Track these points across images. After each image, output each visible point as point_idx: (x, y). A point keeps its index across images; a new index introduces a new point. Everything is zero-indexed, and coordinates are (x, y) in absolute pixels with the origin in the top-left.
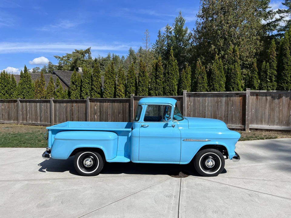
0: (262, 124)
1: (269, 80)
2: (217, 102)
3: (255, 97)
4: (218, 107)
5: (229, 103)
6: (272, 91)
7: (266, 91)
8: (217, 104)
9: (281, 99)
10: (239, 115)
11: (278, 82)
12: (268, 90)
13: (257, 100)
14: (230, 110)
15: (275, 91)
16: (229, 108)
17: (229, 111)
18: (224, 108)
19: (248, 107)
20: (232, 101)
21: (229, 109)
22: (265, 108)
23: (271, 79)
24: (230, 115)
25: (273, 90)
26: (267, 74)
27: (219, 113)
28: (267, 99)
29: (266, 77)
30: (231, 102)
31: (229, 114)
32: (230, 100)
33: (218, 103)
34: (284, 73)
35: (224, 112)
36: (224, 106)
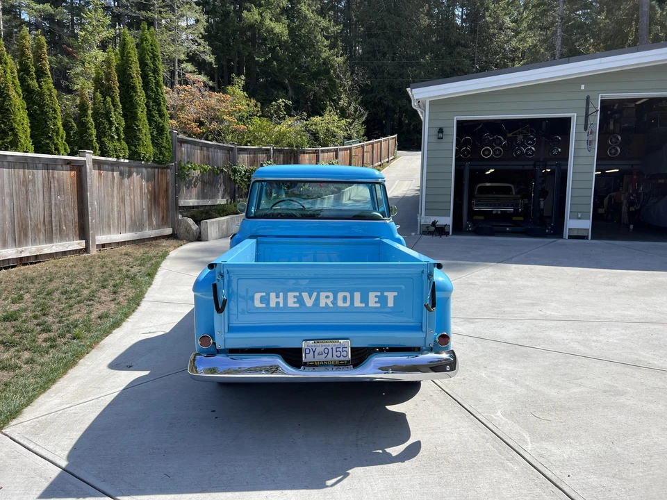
0: (109, 233)
1: (116, 137)
2: (25, 183)
3: (97, 171)
4: (27, 198)
5: (52, 185)
6: (122, 160)
7: (115, 160)
8: (24, 189)
9: (132, 178)
10: (72, 215)
11: (127, 143)
12: (118, 157)
13: (101, 178)
14: (56, 204)
15: (127, 161)
16: (53, 198)
17: (53, 207)
18: (41, 198)
19: (92, 195)
20: (58, 181)
21: (53, 202)
22: (113, 196)
23: (118, 135)
24: (55, 218)
25: (124, 157)
26: (111, 123)
27: (32, 214)
28: (113, 178)
29: (110, 129)
30: (56, 182)
31: (53, 214)
32: (53, 176)
33: (27, 186)
34: (137, 126)
35: (41, 209)
36: (41, 193)
